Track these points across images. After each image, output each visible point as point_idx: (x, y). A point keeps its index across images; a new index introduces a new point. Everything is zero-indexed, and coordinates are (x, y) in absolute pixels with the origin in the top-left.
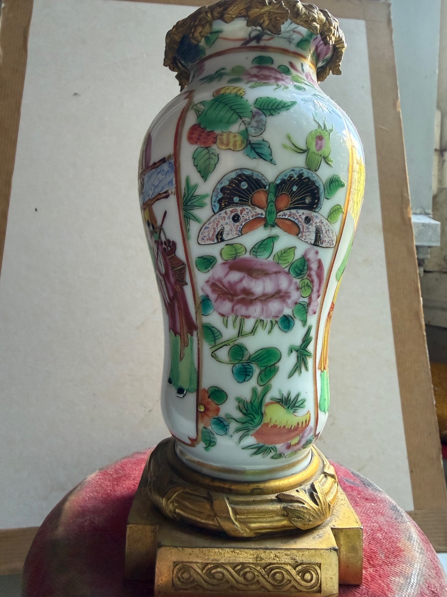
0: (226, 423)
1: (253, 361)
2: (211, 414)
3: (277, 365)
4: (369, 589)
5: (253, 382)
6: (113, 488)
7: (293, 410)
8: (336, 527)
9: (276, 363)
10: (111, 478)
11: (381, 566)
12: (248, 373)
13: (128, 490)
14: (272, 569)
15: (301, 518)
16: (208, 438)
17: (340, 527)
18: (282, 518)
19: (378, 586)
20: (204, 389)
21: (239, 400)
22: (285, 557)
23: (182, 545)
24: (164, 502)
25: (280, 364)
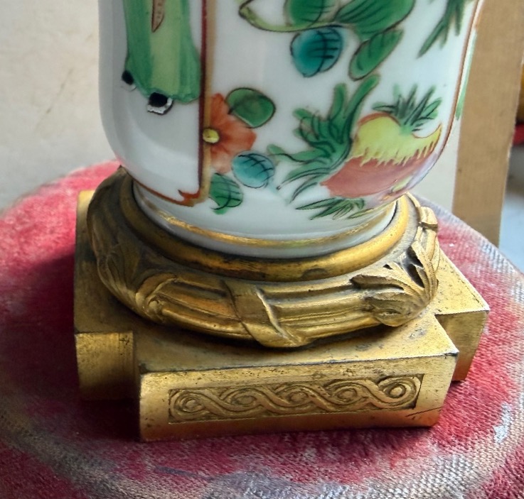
0: (267, 164)
1: (347, 21)
2: (234, 148)
3: (400, 27)
4: (477, 385)
5: (339, 73)
6: (21, 249)
7: (414, 127)
8: (443, 313)
9: (398, 23)
10: (13, 231)
11: (487, 346)
12: (329, 53)
13: (48, 250)
14: (339, 387)
15: (395, 312)
16: (226, 193)
17: (450, 311)
18: (362, 315)
19: (489, 380)
20: (219, 95)
21: (302, 114)
22: (364, 370)
23: (185, 368)
24: (138, 297)
25: (407, 25)
